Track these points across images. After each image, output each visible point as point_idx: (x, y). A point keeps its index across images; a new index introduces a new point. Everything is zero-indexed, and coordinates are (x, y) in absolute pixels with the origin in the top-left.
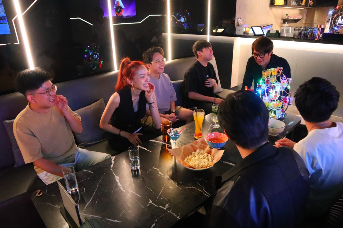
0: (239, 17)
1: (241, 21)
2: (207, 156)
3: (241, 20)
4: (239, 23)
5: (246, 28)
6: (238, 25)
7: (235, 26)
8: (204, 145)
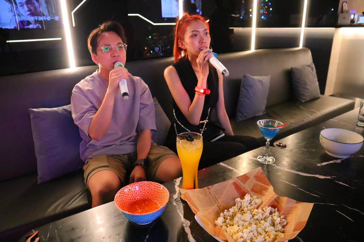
0: (344, 1)
1: (346, 6)
2: (271, 213)
3: (346, 4)
4: (344, 9)
5: (354, 15)
6: (342, 12)
7: (338, 13)
8: (262, 184)
